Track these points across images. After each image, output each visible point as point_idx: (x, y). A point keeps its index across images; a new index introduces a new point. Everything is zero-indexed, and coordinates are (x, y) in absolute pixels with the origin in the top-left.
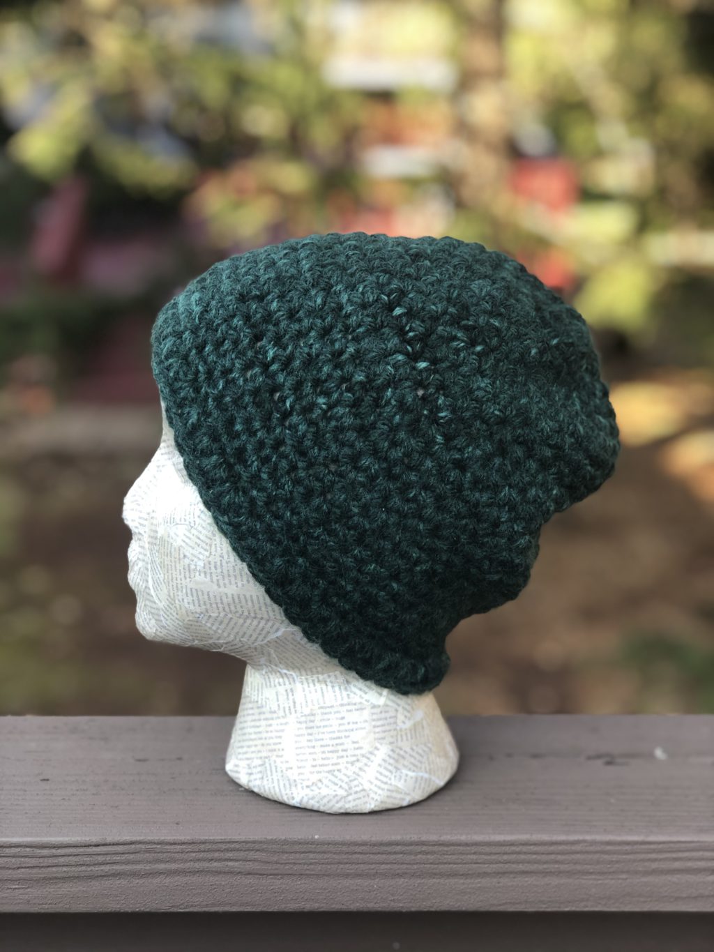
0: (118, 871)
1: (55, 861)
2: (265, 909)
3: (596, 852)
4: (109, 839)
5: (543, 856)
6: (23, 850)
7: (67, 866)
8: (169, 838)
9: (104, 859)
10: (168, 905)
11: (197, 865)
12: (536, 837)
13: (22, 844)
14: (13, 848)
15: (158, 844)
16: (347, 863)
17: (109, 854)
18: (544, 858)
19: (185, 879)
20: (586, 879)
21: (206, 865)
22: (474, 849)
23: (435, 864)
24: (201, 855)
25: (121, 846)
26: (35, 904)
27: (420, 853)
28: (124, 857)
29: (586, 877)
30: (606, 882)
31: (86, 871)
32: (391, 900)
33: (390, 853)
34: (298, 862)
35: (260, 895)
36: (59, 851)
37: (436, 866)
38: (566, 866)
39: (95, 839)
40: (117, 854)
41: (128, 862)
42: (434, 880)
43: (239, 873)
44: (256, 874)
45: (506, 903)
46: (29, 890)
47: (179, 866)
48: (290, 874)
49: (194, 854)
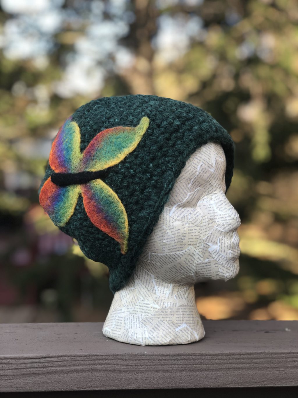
0: (55, 370)
6: (11, 360)
7: (31, 368)
10: (77, 387)
13: (11, 357)
14: (6, 360)
17: (51, 362)
19: (85, 374)
24: (93, 362)
27: (192, 359)
28: (57, 363)
31: (40, 370)
35: (119, 381)
36: (28, 361)
37: (199, 366)
39: (44, 355)
40: (54, 362)
41: (59, 366)
43: (110, 370)
49: (90, 361)
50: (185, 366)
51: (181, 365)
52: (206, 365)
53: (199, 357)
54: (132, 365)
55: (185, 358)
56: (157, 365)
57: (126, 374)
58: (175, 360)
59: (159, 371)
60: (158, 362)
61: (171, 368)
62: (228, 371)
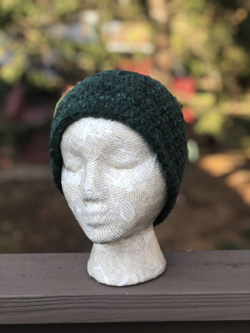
0: (53, 308)
1: (29, 304)
2: (108, 321)
3: (233, 298)
4: (49, 295)
5: (213, 299)
6: (17, 300)
7: (33, 306)
8: (72, 295)
9: (47, 303)
10: (71, 320)
11: (83, 305)
12: (210, 292)
13: (16, 298)
14: (13, 299)
15: (68, 297)
16: (138, 303)
17: (49, 301)
18: (213, 300)
19: (78, 310)
20: (229, 308)
21: (86, 305)
22: (187, 297)
23: (172, 303)
24: (84, 301)
25: (54, 298)
26: (21, 321)
27: (167, 299)
28: (55, 302)
29: (229, 307)
30: (237, 309)
31: (41, 308)
32: (156, 317)
33: (155, 299)
34: (121, 303)
35: (106, 316)
36: (30, 300)
37: (173, 304)
38: (222, 303)
39: (44, 295)
40: (52, 301)
41: (57, 304)
42: (172, 309)
43: (98, 307)
44: (105, 308)
45: (199, 318)
46: (19, 315)
47: (76, 305)
48: (117, 308)
49: (81, 301)
50: (161, 304)
51: (157, 303)
52: (178, 304)
53: (172, 297)
54: (116, 304)
55: (160, 298)
57: (111, 310)
58: (153, 299)
59: (139, 308)
60: (138, 301)
61: (149, 305)
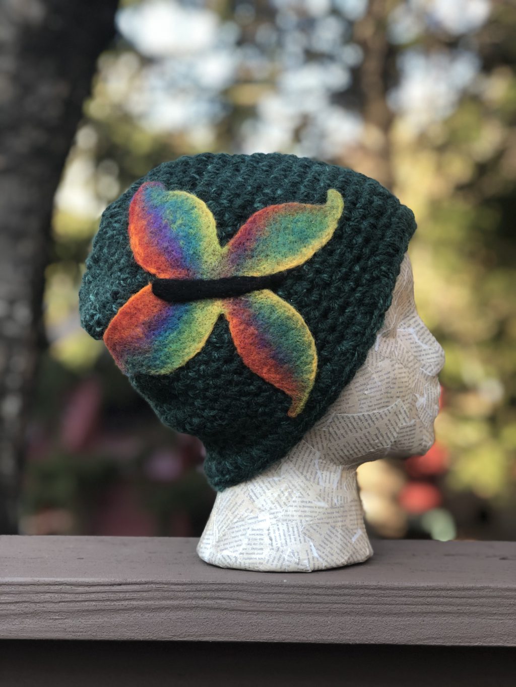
1: (87, 596)
2: (244, 640)
4: (129, 580)
6: (64, 587)
7: (98, 601)
8: (174, 580)
14: (56, 586)
15: (166, 584)
17: (128, 592)
18: (457, 601)
19: (184, 613)
27: (364, 595)
28: (139, 594)
31: (110, 605)
32: (341, 634)
34: (270, 601)
35: (241, 627)
39: (118, 580)
40: (134, 592)
41: (142, 599)
43: (226, 609)
44: (239, 610)
46: (66, 620)
47: (181, 602)
48: (264, 611)
50: (351, 606)
51: (344, 603)
52: (387, 606)
53: (375, 592)
54: (262, 602)
55: (351, 592)
56: (304, 603)
57: (251, 616)
58: (335, 595)
59: (307, 613)
60: (306, 597)
61: (327, 608)
62: (425, 617)
